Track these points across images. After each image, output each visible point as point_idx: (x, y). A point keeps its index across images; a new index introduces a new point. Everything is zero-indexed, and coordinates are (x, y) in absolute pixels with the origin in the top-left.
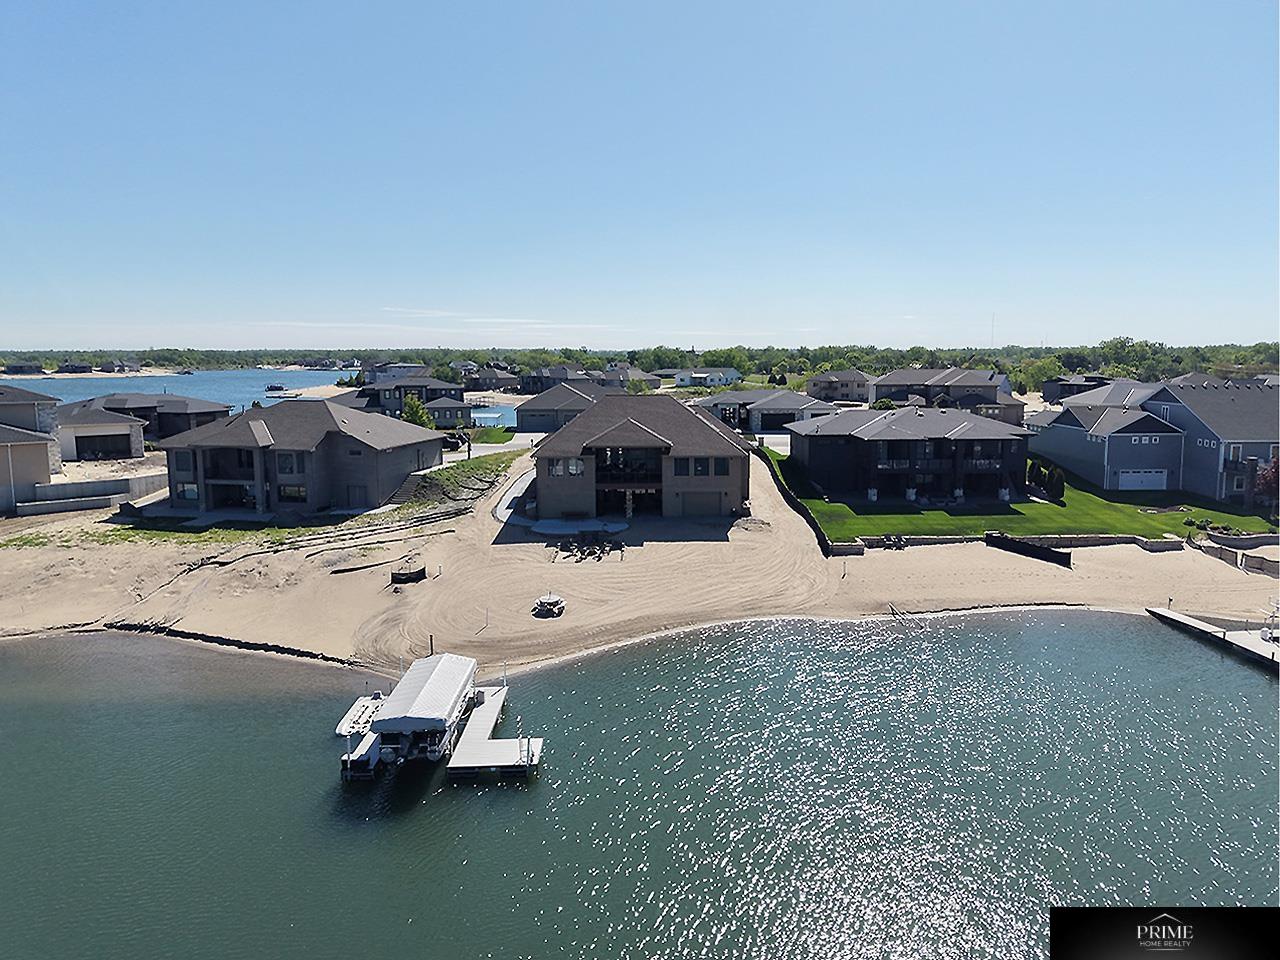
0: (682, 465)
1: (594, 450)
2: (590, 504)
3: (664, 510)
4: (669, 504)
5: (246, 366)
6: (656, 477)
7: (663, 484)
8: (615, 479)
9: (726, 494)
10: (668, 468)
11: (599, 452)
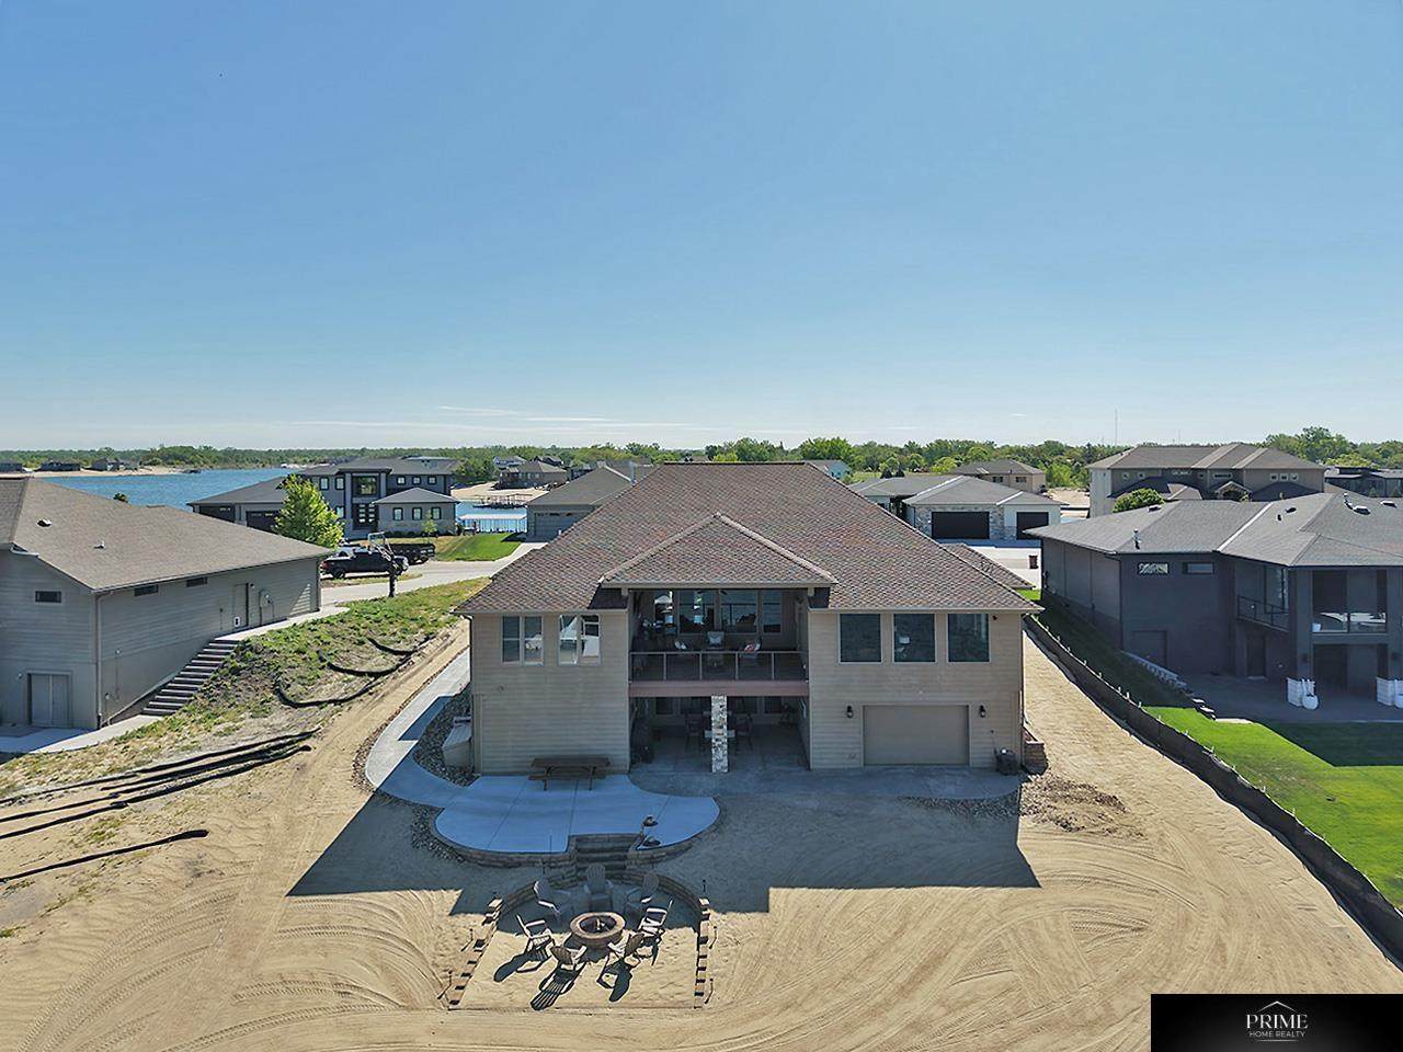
0: (859, 635)
1: (625, 593)
2: (614, 735)
3: (814, 756)
4: (827, 737)
5: (268, 465)
6: (793, 662)
7: (812, 682)
8: (684, 668)
9: (982, 709)
10: (821, 638)
11: (641, 599)
